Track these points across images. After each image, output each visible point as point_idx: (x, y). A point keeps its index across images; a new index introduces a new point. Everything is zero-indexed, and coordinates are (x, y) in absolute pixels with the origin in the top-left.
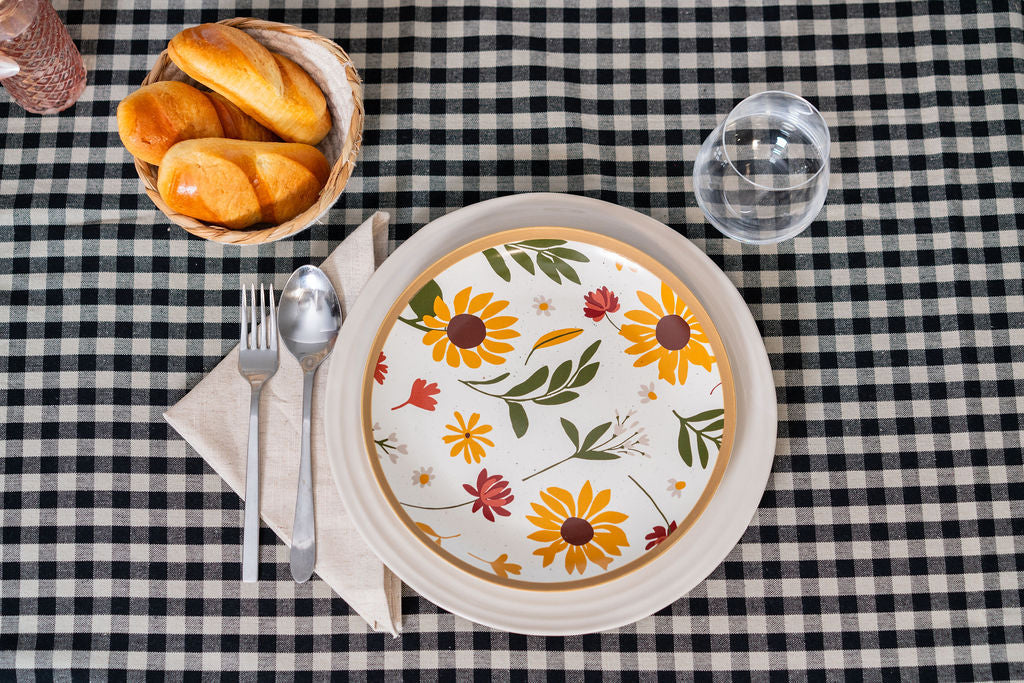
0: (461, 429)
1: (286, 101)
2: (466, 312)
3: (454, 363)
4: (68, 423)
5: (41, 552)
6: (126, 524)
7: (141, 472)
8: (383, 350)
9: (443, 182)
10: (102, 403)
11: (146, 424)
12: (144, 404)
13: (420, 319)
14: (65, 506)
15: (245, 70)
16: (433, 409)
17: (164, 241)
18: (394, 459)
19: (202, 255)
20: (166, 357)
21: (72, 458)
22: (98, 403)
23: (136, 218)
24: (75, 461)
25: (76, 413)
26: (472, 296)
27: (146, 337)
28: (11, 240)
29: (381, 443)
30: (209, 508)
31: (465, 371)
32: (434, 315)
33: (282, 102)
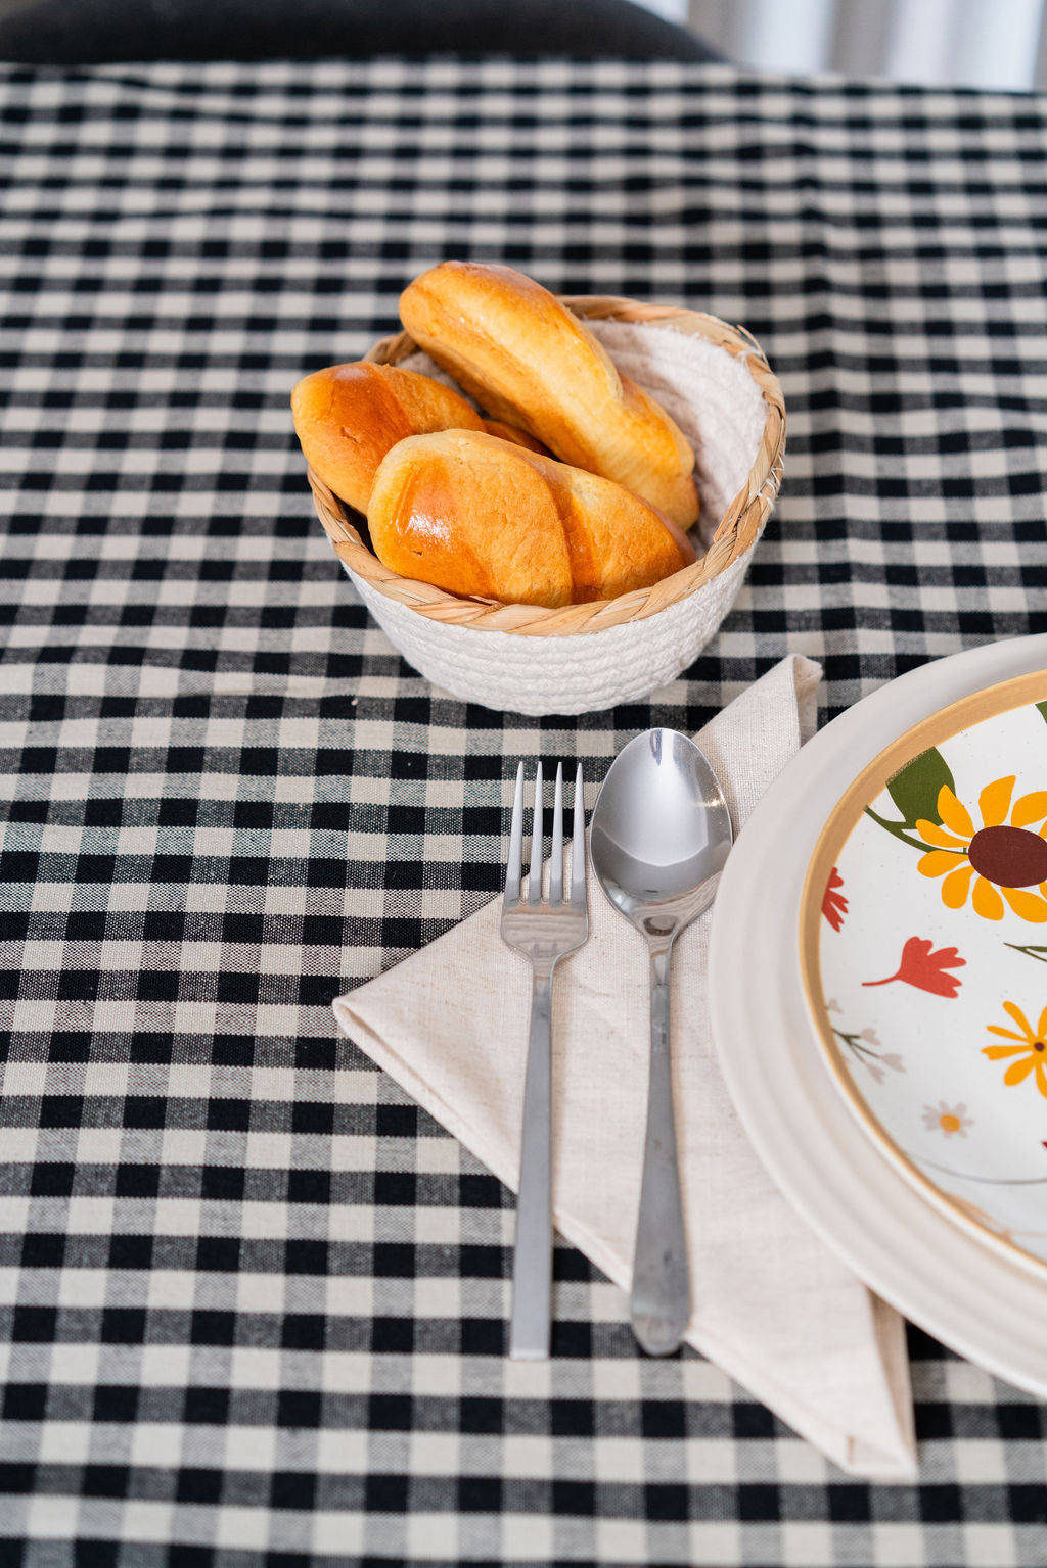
0: (1024, 1035)
1: (626, 412)
2: (1007, 823)
3: (990, 911)
4: (114, 1034)
5: (22, 1286)
6: (231, 1233)
7: (273, 1130)
8: (837, 866)
9: (921, 642)
10: (193, 998)
11: (289, 1040)
12: (286, 1002)
13: (911, 825)
14: (91, 1193)
15: (557, 327)
16: (954, 995)
17: (344, 723)
18: (877, 1074)
19: (423, 750)
20: (341, 919)
21: (113, 1100)
22: (183, 999)
23: (286, 689)
24: (121, 1106)
25: (132, 1017)
26: (1017, 794)
27: (299, 883)
28: (22, 719)
29: (848, 1038)
30: (429, 1203)
31: (1016, 927)
32: (938, 822)
33: (618, 412)
